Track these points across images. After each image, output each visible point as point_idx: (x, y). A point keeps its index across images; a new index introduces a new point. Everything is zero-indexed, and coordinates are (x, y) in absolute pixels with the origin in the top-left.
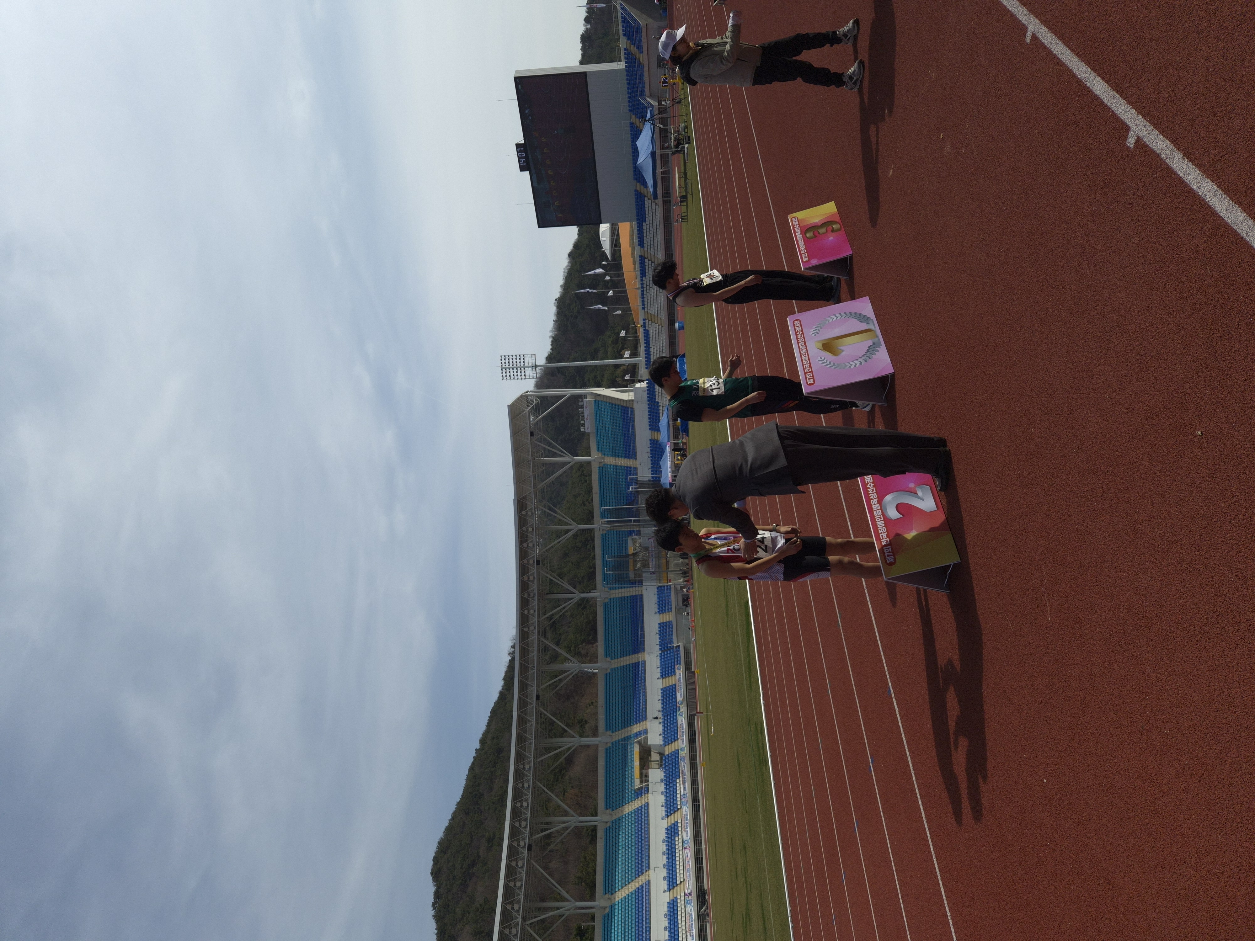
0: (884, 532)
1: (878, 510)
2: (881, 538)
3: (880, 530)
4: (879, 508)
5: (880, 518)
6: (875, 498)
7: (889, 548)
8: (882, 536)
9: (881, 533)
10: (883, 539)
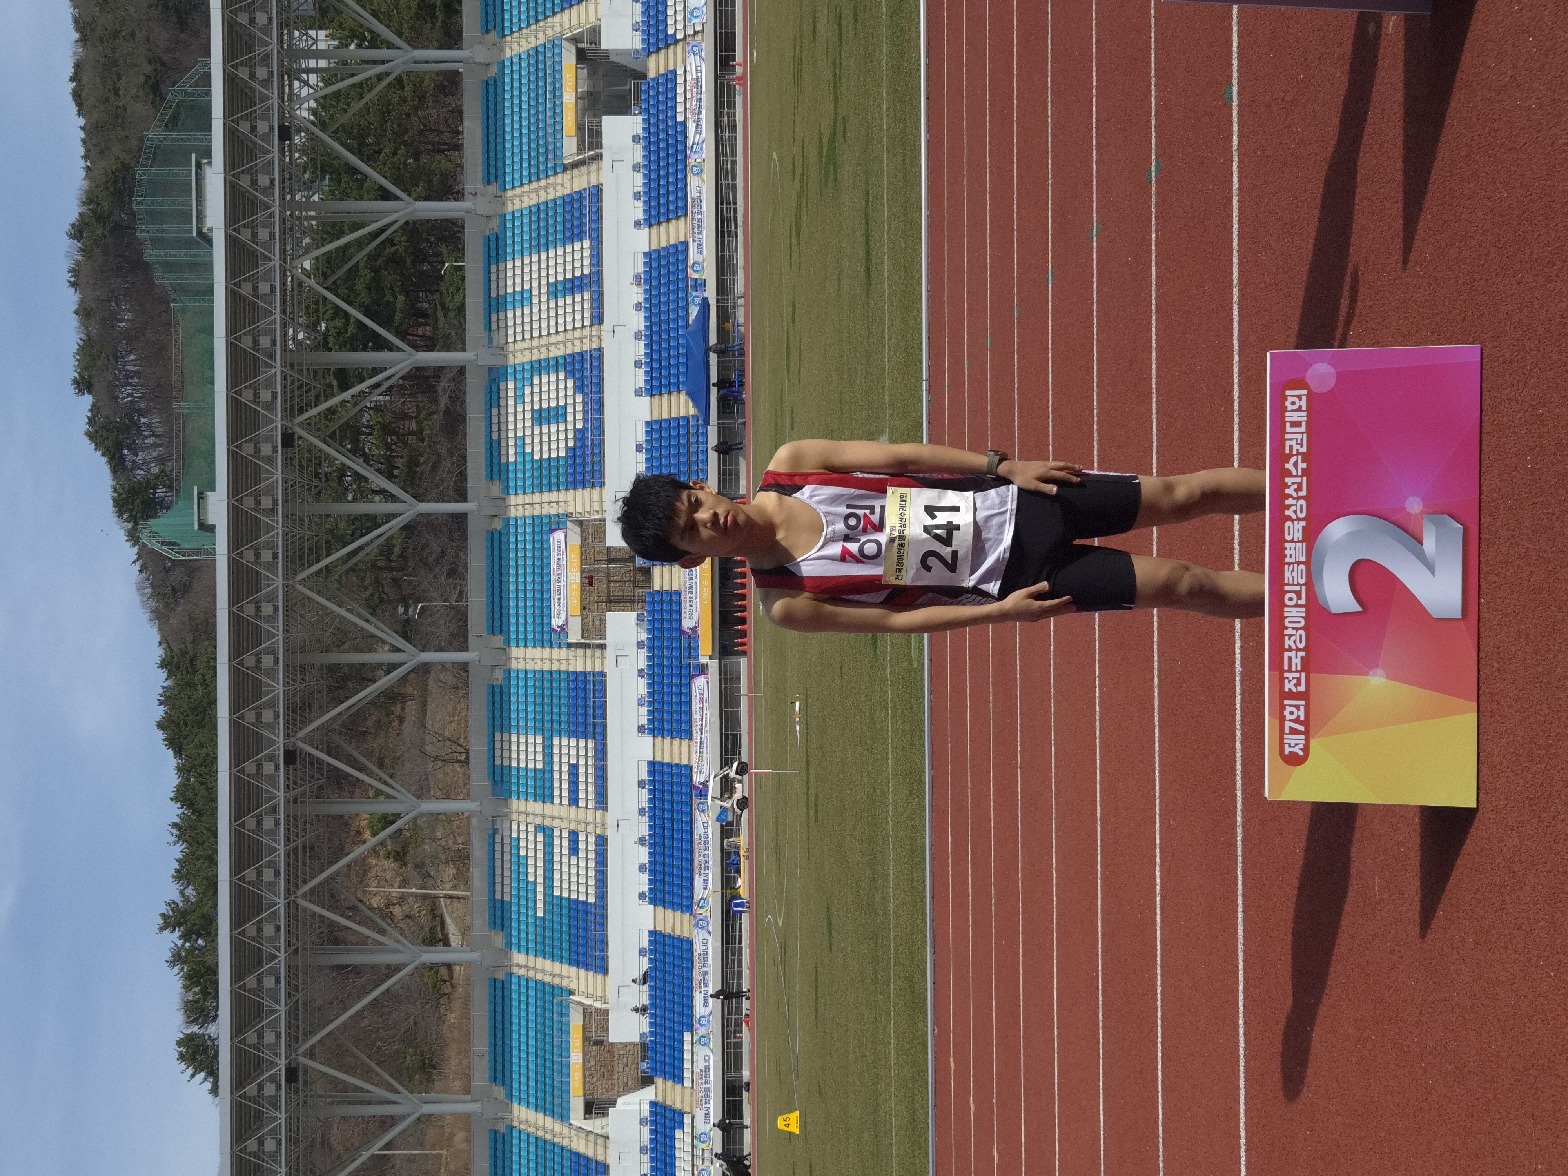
0: (1298, 649)
1: (1299, 563)
2: (1286, 668)
3: (1290, 636)
4: (1303, 559)
5: (1298, 594)
6: (1299, 519)
7: (1298, 707)
8: (1290, 658)
9: (1290, 649)
10: (1290, 670)
